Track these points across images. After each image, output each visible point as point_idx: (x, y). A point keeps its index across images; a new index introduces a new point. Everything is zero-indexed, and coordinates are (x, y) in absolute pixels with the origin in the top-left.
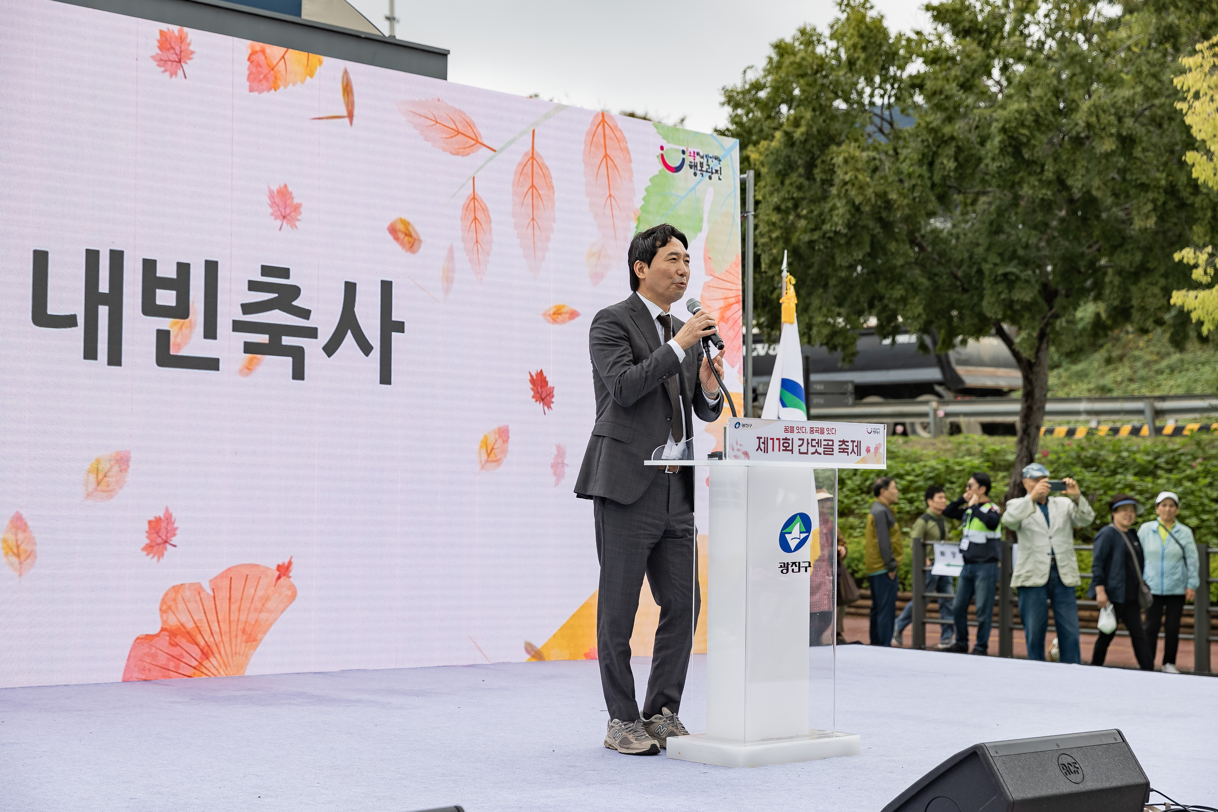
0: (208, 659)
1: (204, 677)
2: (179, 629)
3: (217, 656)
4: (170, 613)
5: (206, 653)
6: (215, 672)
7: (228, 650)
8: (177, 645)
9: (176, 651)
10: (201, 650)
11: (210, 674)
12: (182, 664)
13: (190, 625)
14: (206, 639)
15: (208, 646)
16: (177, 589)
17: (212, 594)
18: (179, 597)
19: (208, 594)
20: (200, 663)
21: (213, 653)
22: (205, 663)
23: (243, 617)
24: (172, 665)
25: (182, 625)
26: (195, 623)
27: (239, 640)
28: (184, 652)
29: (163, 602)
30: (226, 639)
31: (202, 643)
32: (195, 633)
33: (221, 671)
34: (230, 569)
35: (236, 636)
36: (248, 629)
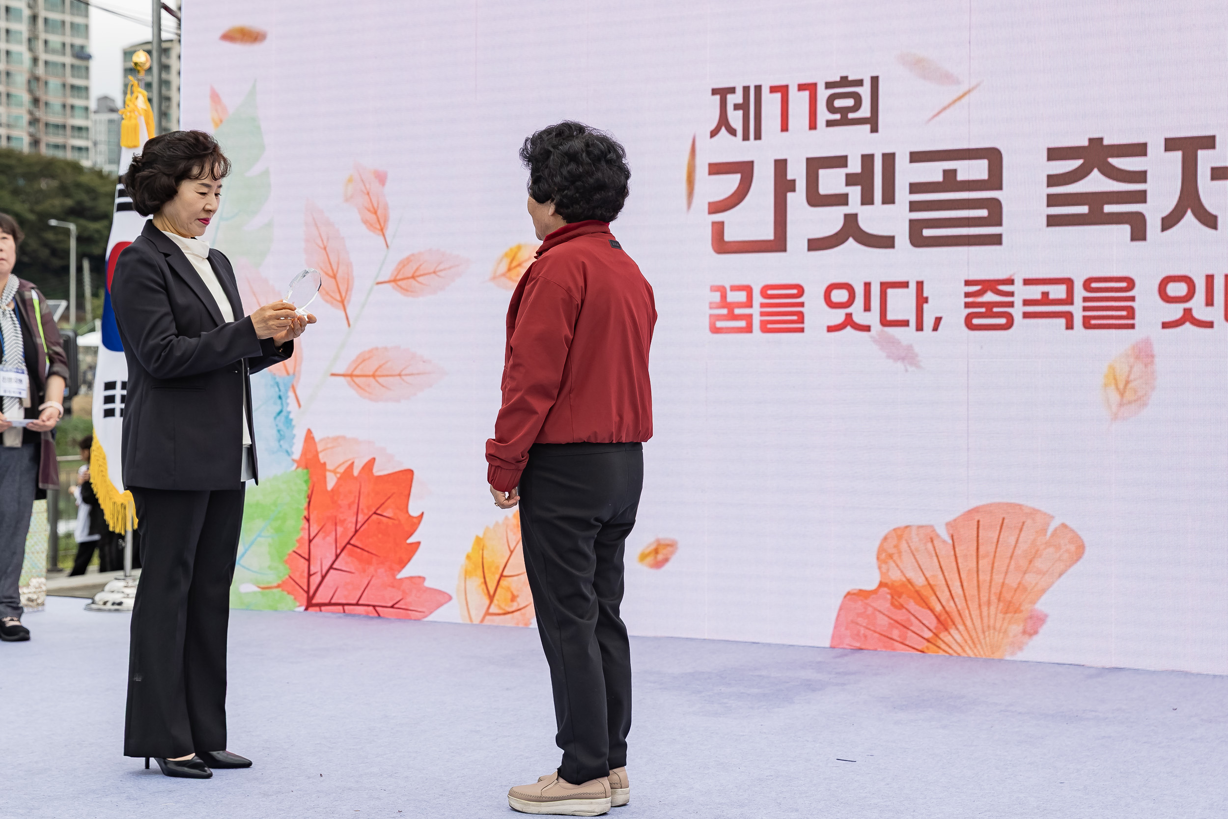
0: (946, 629)
1: (941, 653)
2: (903, 585)
3: (961, 627)
4: (891, 564)
5: (944, 622)
6: (959, 650)
7: (978, 622)
8: (902, 607)
9: (900, 616)
10: (938, 618)
11: (950, 651)
12: (910, 634)
13: (919, 581)
14: (944, 603)
15: (947, 612)
16: (900, 533)
17: (950, 542)
18: (904, 546)
19: (944, 542)
20: (936, 635)
21: (954, 624)
22: (944, 635)
23: (998, 578)
24: (895, 634)
25: (909, 581)
26: (927, 579)
27: (993, 609)
28: (912, 618)
29: (881, 550)
30: (974, 606)
31: (938, 608)
32: (927, 592)
33: (967, 649)
34: (976, 510)
35: (989, 603)
36: (1007, 596)
